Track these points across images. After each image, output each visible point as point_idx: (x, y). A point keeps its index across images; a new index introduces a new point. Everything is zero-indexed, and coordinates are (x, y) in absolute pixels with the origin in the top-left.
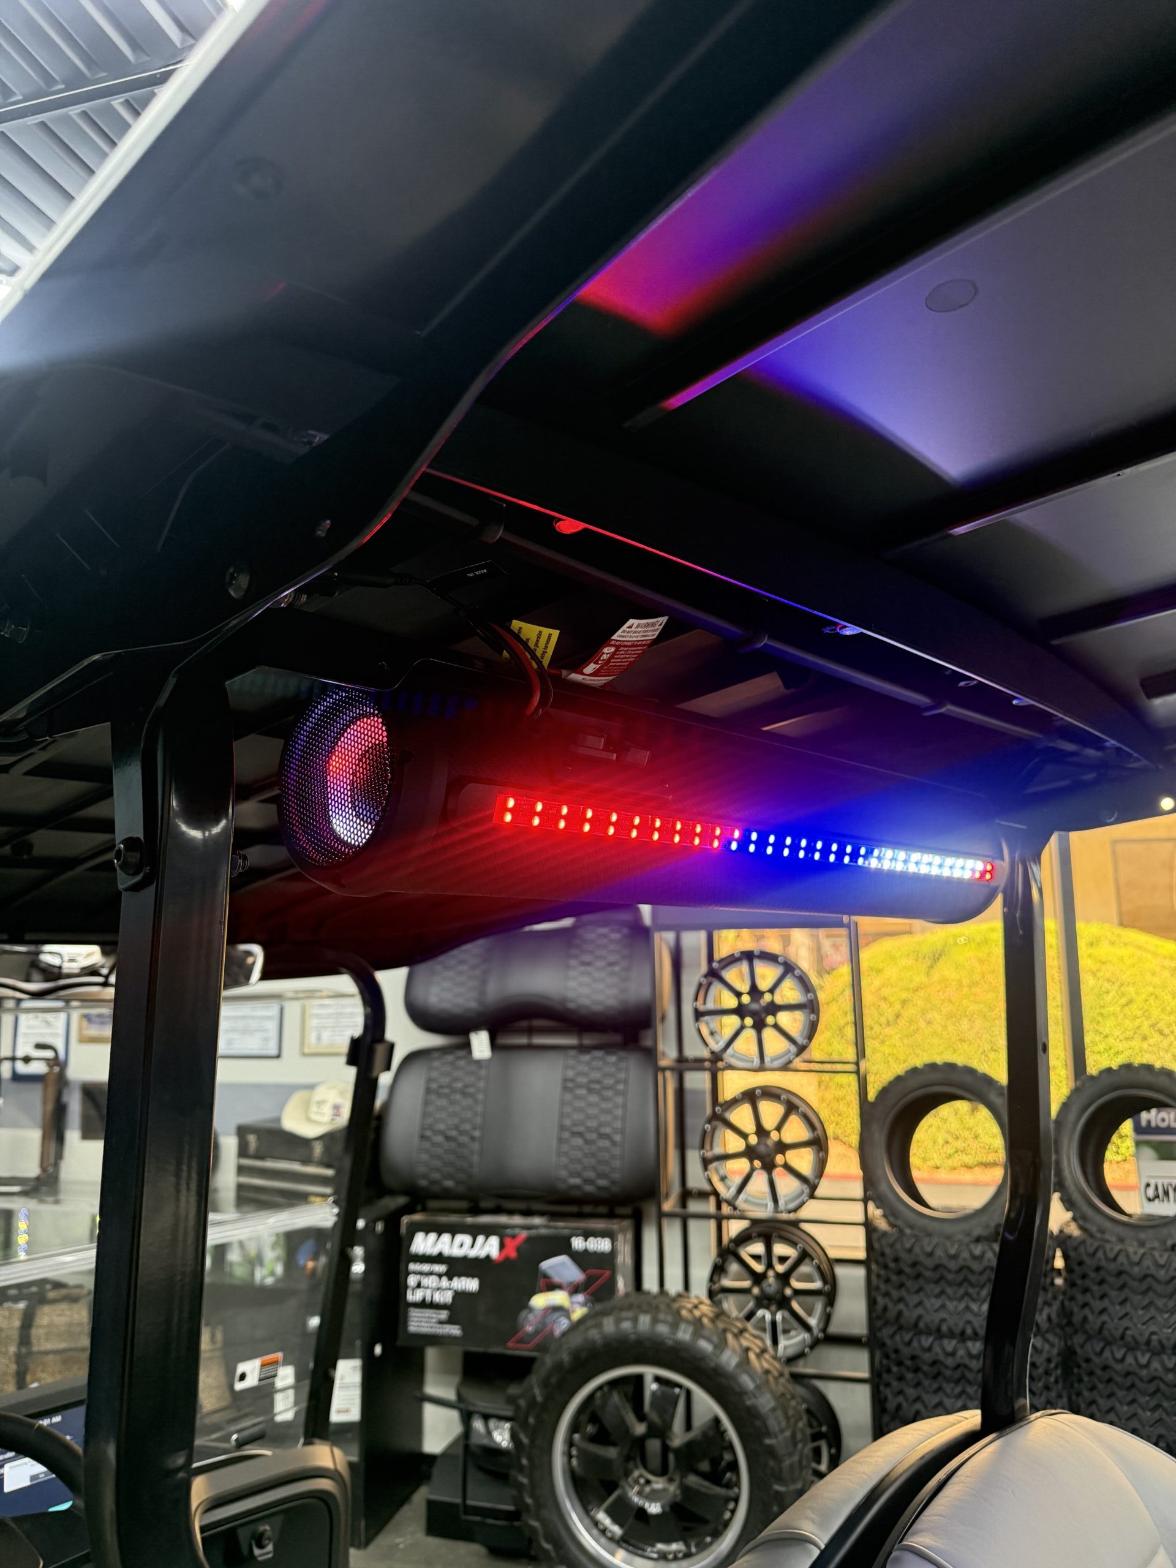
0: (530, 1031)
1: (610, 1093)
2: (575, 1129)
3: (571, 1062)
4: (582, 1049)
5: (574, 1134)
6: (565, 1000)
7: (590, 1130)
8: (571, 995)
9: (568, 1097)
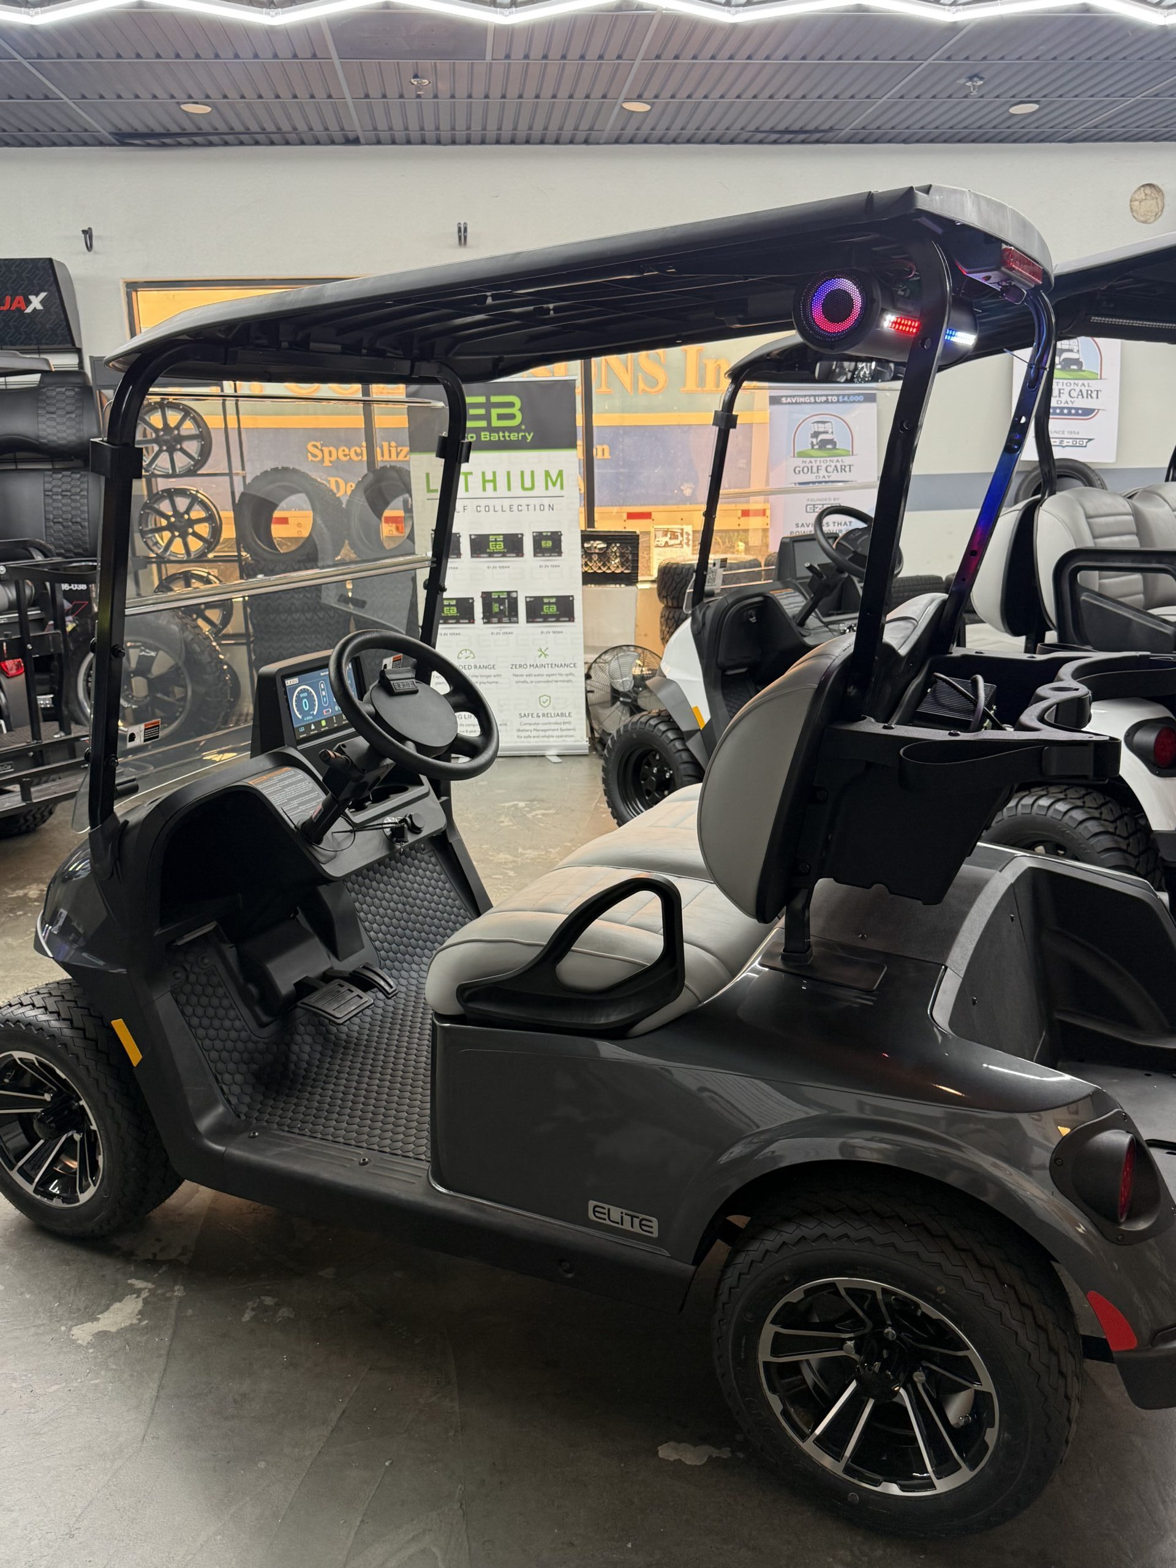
0: (16, 461)
1: (78, 497)
2: (55, 520)
3: (47, 479)
4: (55, 471)
5: (55, 523)
6: (39, 437)
7: (66, 520)
8: (41, 433)
9: (49, 501)
